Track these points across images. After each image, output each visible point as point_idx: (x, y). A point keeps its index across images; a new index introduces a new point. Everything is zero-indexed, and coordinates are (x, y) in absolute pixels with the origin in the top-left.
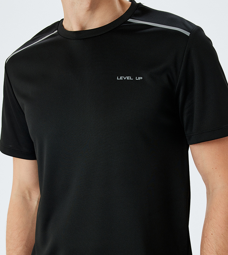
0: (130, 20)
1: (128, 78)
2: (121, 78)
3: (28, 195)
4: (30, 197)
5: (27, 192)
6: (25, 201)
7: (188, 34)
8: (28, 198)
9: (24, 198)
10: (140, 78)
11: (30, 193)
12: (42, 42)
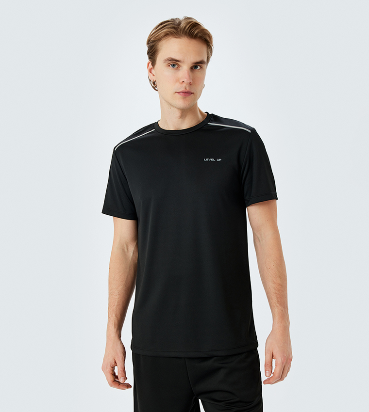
0: (209, 123)
1: (212, 160)
2: (207, 159)
3: (126, 248)
4: (127, 250)
5: (125, 246)
6: (124, 252)
7: (250, 131)
8: (126, 250)
9: (123, 250)
10: (220, 160)
11: (127, 246)
12: (145, 136)
